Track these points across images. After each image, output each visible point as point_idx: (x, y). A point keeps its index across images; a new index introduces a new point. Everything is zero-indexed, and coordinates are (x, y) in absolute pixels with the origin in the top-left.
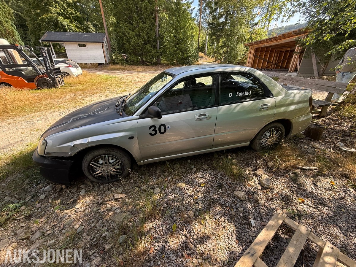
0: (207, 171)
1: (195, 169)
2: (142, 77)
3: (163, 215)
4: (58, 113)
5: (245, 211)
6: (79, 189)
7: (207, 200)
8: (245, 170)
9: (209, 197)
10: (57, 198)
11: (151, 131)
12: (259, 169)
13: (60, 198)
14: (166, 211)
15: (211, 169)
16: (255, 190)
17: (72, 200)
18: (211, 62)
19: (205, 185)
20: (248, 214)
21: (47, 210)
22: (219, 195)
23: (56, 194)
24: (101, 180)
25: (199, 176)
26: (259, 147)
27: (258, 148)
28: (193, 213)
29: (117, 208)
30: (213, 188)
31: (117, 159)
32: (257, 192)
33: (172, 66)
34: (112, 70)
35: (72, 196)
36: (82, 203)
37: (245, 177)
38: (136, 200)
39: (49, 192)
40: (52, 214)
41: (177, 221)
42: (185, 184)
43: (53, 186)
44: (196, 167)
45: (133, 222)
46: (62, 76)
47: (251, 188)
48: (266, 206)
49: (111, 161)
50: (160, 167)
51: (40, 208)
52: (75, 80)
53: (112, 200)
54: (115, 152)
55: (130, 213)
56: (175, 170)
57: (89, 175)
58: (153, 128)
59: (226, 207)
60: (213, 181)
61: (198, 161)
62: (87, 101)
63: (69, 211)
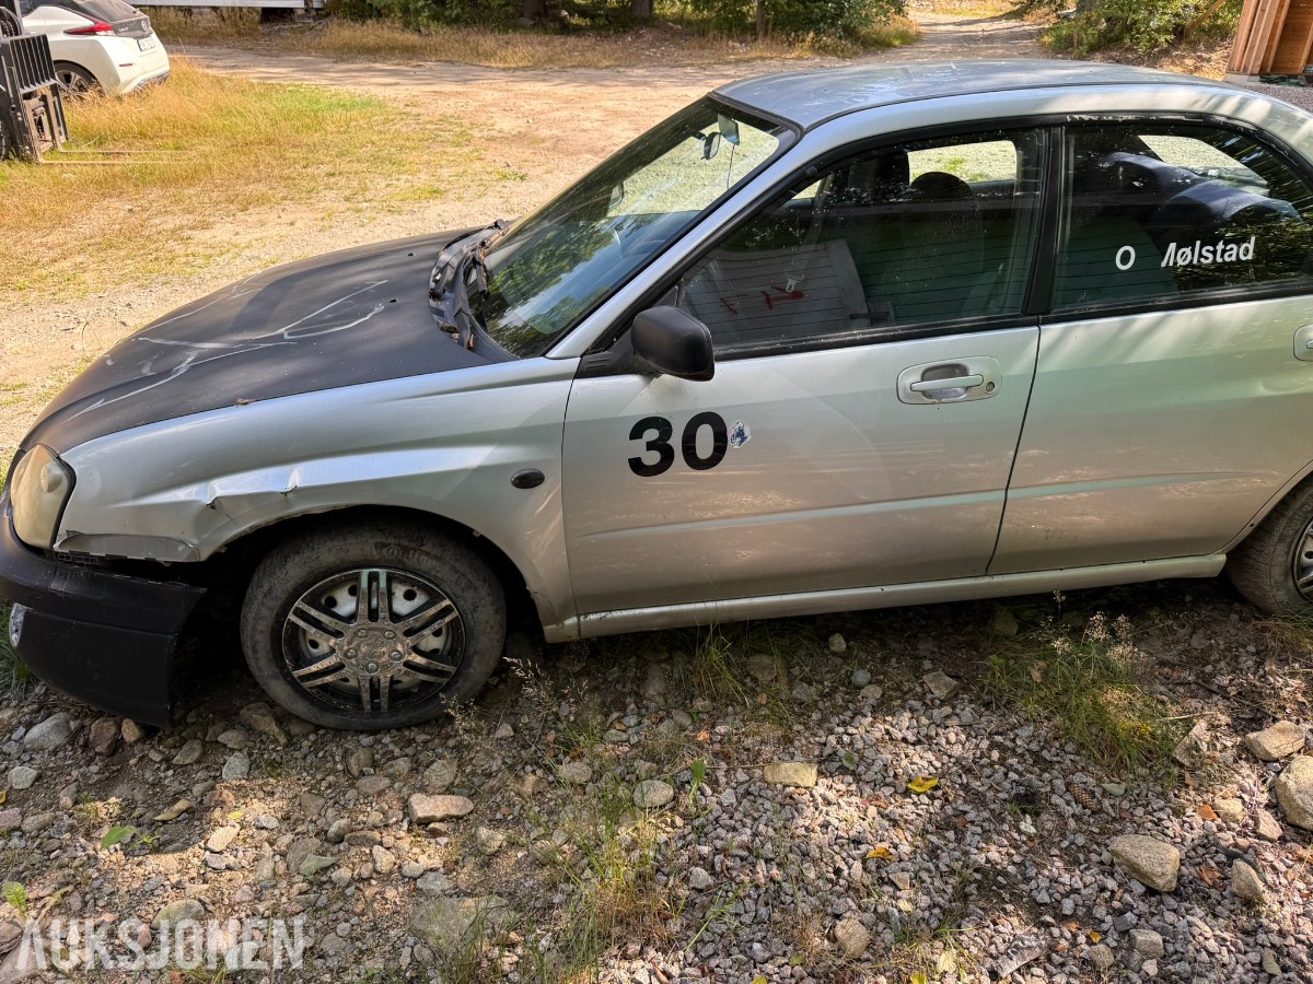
0: (947, 710)
1: (873, 693)
2: (537, 105)
3: (688, 927)
4: (48, 317)
5: (1171, 948)
6: (212, 751)
7: (944, 869)
8: (1189, 725)
9: (957, 854)
10: (103, 790)
11: (638, 448)
12: (1275, 720)
13: (117, 791)
14: (704, 908)
15: (971, 702)
16: (1242, 841)
17: (181, 805)
18: (993, 19)
19: (936, 788)
20: (1193, 968)
21: (56, 843)
22: (1017, 848)
23: (94, 768)
24: (335, 710)
25: (900, 736)
26: (1288, 591)
27: (1281, 596)
28: (862, 930)
29: (431, 870)
30: (985, 805)
31: (434, 598)
32: (1257, 854)
33: (730, 37)
34: (346, 53)
35: (176, 783)
36: (238, 827)
37: (1186, 762)
38: (532, 836)
39: (55, 752)
40: (82, 866)
41: (769, 967)
42: (814, 771)
43: (73, 725)
44: (880, 683)
45: (519, 950)
46: (55, 89)
47: (1220, 829)
48: (1302, 937)
49: (402, 606)
50: (666, 661)
51: (18, 833)
52: (133, 114)
53: (397, 823)
54: (428, 554)
55: (505, 901)
56: (753, 690)
57: (275, 677)
58: (652, 434)
59: (1063, 919)
60: (987, 771)
61: (894, 645)
62: (210, 251)
63: (168, 861)
